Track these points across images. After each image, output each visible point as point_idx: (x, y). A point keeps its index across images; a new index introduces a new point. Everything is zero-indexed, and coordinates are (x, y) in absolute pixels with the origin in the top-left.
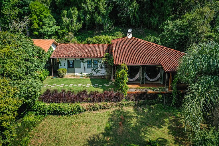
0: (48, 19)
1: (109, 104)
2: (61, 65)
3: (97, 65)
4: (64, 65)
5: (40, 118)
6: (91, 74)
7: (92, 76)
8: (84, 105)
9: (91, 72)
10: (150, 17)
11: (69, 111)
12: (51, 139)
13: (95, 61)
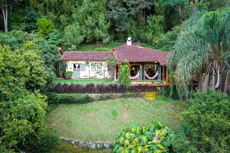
0: (53, 33)
1: (114, 94)
2: (67, 69)
3: (100, 69)
4: (71, 68)
5: (53, 106)
6: (95, 76)
7: (96, 78)
8: (92, 95)
9: (95, 75)
10: (145, 32)
11: (79, 100)
12: (64, 123)
13: (99, 65)
